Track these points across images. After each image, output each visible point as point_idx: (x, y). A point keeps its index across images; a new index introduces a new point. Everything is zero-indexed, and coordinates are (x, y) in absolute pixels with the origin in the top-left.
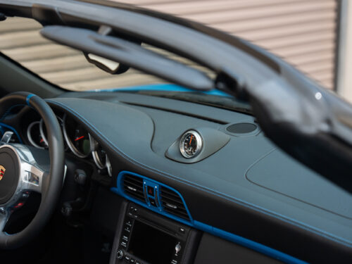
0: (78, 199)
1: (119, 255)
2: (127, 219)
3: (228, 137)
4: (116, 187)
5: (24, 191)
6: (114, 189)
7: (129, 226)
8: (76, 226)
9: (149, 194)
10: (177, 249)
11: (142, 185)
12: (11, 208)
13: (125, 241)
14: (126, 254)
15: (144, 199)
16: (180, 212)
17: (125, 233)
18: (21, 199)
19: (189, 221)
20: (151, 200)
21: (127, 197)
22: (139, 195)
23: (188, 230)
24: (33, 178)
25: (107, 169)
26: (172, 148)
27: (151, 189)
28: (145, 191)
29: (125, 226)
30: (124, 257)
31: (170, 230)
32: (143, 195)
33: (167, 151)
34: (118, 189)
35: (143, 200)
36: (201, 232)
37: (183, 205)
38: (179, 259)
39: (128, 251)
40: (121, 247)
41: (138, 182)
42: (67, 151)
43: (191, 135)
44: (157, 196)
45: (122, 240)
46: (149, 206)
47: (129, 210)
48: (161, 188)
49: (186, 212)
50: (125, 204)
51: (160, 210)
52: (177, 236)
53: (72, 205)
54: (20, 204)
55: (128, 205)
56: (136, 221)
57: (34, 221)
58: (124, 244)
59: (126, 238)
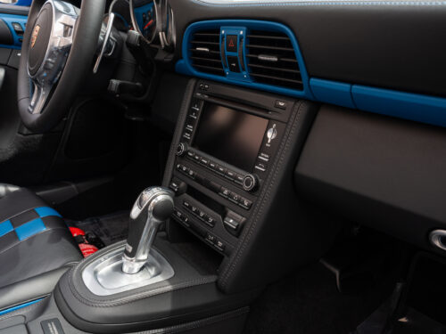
1: (179, 149)
2: (195, 101)
6: (181, 62)
7: (195, 111)
9: (229, 49)
10: (270, 135)
13: (189, 132)
14: (189, 148)
15: (220, 65)
17: (189, 121)
20: (231, 61)
21: (196, 73)
23: (291, 103)
25: (172, 44)
27: (232, 42)
28: (223, 45)
29: (191, 111)
30: (185, 153)
32: (218, 57)
34: (185, 63)
35: (218, 67)
36: (316, 106)
37: (293, 55)
39: (193, 146)
40: (183, 140)
45: (185, 131)
46: (226, 75)
47: (196, 89)
48: (251, 30)
49: (296, 66)
50: (192, 83)
51: (244, 77)
55: (196, 84)
56: (206, 103)
58: (187, 136)
59: (190, 127)
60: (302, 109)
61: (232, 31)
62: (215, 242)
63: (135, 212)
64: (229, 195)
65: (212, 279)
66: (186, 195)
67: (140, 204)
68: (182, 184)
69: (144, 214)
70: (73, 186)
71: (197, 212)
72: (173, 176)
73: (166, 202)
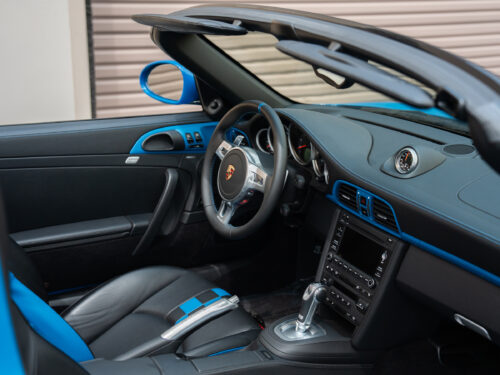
0: (296, 202)
1: (329, 256)
2: (339, 224)
3: (444, 156)
4: (331, 193)
5: (250, 190)
6: (329, 196)
7: (340, 232)
8: (292, 226)
9: (362, 203)
10: (383, 257)
11: (355, 194)
12: (236, 204)
13: (335, 245)
14: (335, 256)
16: (390, 223)
17: (335, 237)
18: (246, 197)
19: (398, 232)
20: (363, 209)
21: (341, 205)
22: (352, 204)
23: (395, 241)
24: (258, 179)
25: (324, 177)
26: (388, 163)
27: (363, 199)
28: (358, 200)
29: (337, 231)
30: (333, 259)
31: (379, 240)
32: (355, 203)
33: (382, 166)
34: (333, 197)
35: (355, 208)
36: (407, 245)
37: (393, 217)
38: (384, 266)
39: (338, 254)
40: (331, 250)
41: (352, 192)
42: (290, 158)
43: (408, 152)
44: (369, 206)
45: (332, 244)
46: (360, 215)
47: (341, 216)
48: (374, 199)
49: (395, 223)
50: (339, 211)
51: (370, 219)
52: (384, 245)
53: (290, 207)
54: (245, 201)
55: (341, 212)
56: (347, 228)
57: (256, 217)
58: (334, 247)
59: (336, 242)
60: (401, 245)
61: (363, 195)
62: (351, 317)
63: (306, 296)
64: (360, 290)
65: (348, 339)
66: (332, 287)
67: (309, 292)
68: (330, 280)
69: (311, 298)
70: (216, 268)
71: (340, 298)
72: (323, 273)
73: (323, 291)
